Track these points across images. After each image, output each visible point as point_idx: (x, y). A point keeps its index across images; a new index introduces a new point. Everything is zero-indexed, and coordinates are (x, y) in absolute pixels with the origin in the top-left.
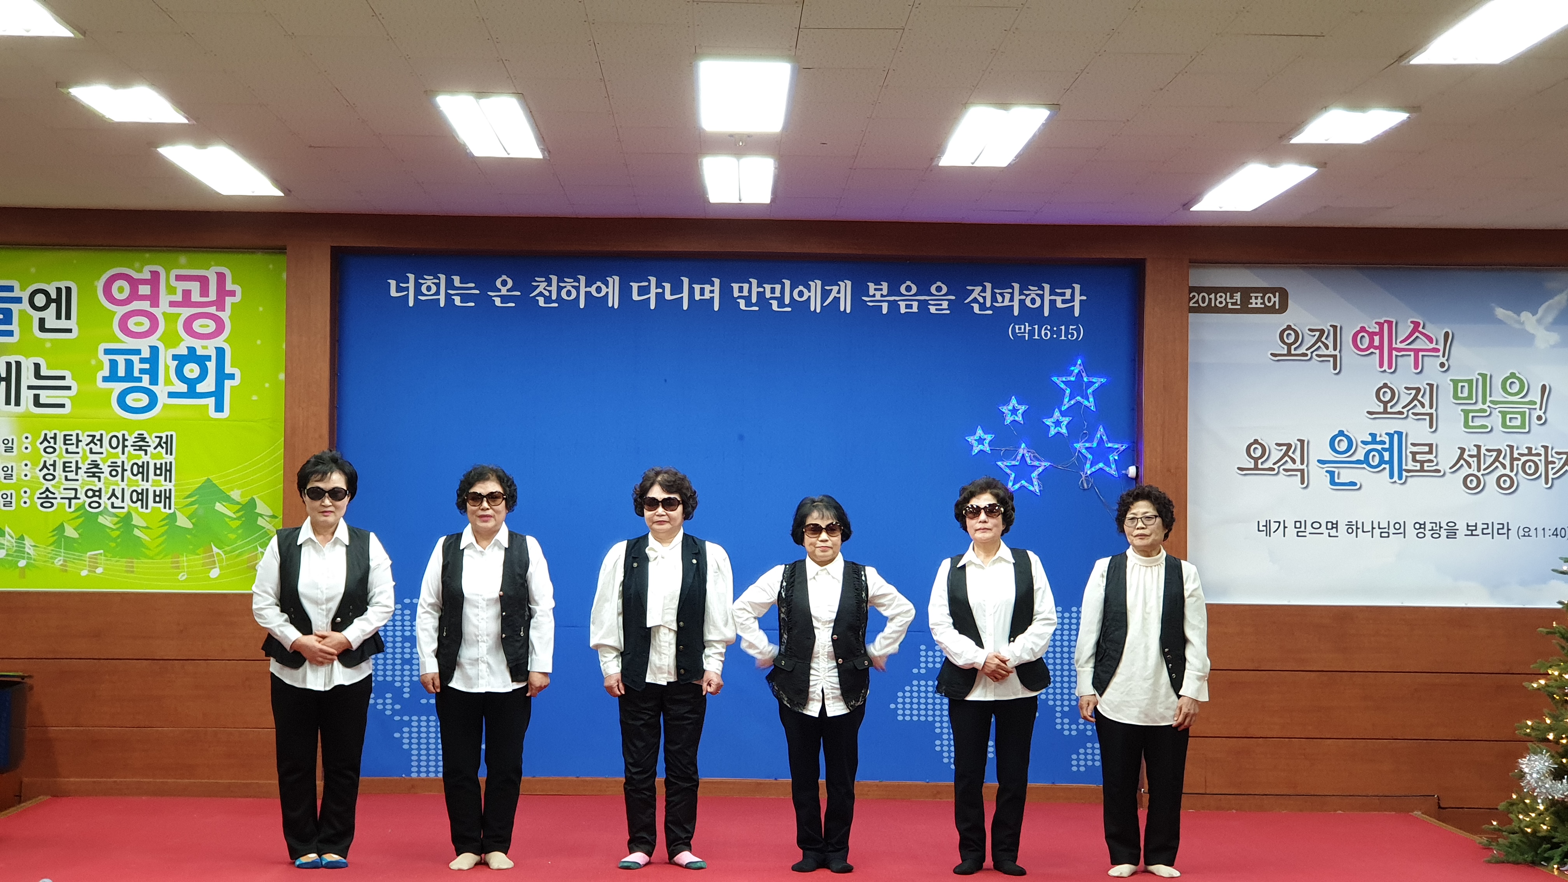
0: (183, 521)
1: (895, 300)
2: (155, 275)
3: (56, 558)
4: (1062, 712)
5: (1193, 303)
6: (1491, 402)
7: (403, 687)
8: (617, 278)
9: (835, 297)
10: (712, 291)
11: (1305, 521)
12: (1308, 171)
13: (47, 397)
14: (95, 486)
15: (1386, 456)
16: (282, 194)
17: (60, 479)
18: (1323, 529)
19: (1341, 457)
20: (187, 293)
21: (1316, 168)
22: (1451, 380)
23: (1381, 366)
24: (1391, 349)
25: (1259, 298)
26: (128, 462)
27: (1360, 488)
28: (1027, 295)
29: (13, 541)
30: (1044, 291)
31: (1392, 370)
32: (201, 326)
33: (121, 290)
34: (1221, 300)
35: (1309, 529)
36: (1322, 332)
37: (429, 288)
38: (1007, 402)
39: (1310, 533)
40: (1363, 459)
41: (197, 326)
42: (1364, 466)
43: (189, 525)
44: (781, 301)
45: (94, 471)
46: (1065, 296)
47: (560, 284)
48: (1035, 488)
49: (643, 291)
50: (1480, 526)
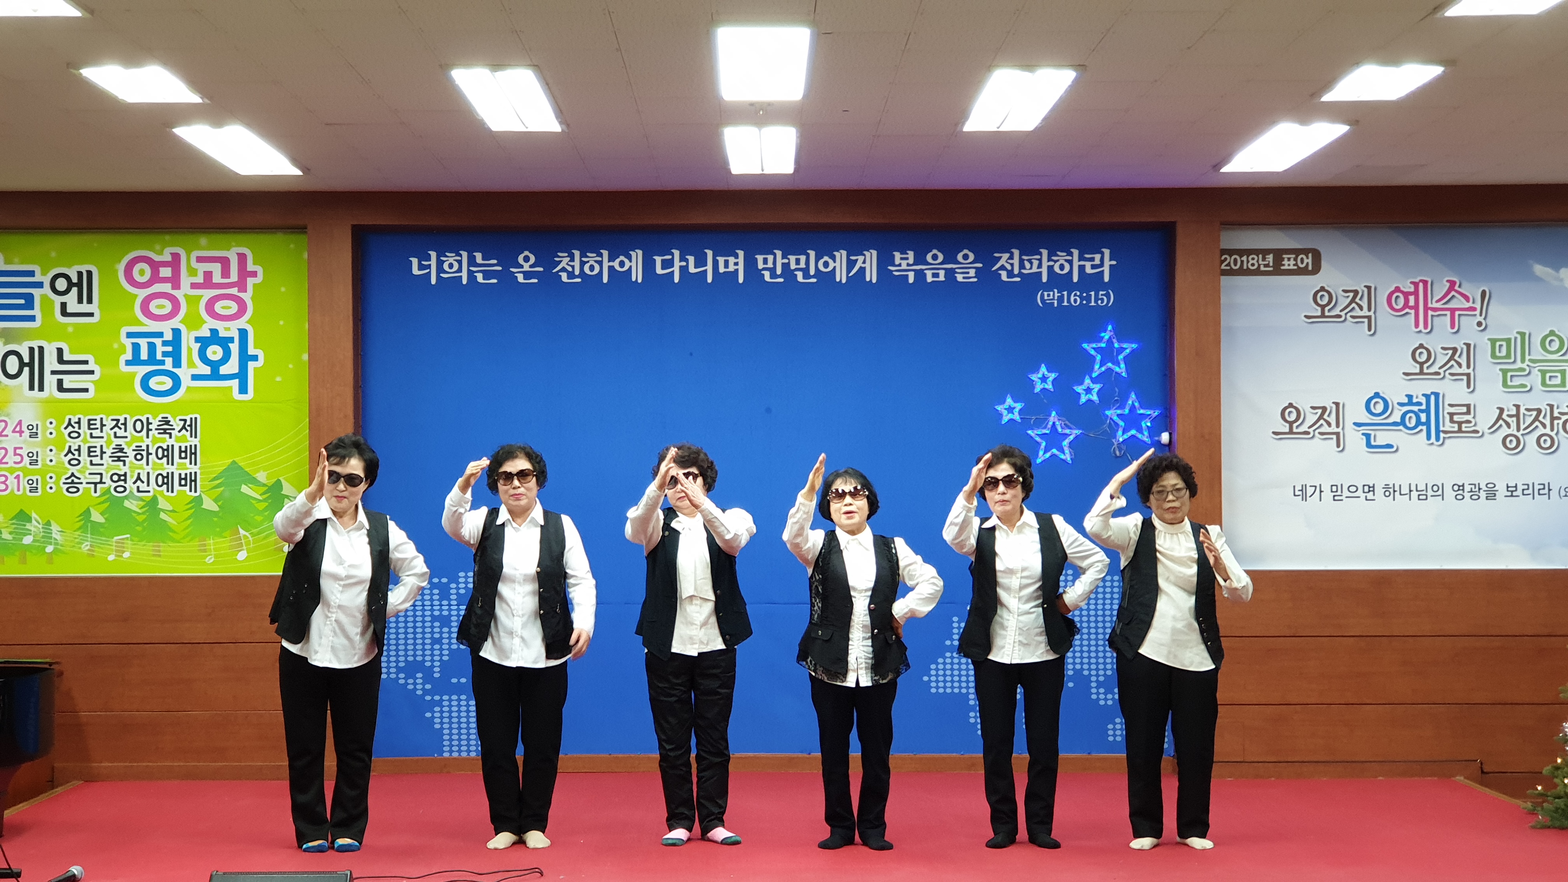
0: (209, 504)
1: (921, 269)
2: (176, 257)
3: (83, 543)
4: (1097, 681)
5: (1226, 265)
6: (1530, 360)
7: (433, 666)
8: (640, 252)
9: (861, 267)
10: (736, 264)
11: (1342, 485)
12: (1339, 130)
13: (70, 381)
14: (120, 470)
15: (1423, 417)
16: (300, 173)
17: (85, 463)
18: (1360, 493)
19: (1377, 420)
20: (208, 275)
21: (1349, 125)
22: (1489, 339)
23: (1417, 325)
24: (1426, 308)
25: (1292, 259)
26: (153, 446)
27: (1397, 450)
28: (1056, 261)
29: (40, 526)
30: (1072, 257)
31: (1428, 330)
32: (222, 308)
33: (142, 272)
34: (1253, 262)
35: (1346, 493)
36: (1356, 293)
37: (451, 266)
38: (1037, 370)
39: (1347, 497)
40: (1399, 420)
41: (219, 307)
42: (1401, 427)
43: (215, 508)
44: (806, 272)
45: (119, 455)
46: (1094, 261)
47: (583, 259)
48: (1067, 456)
49: (668, 264)
50: (1520, 488)
